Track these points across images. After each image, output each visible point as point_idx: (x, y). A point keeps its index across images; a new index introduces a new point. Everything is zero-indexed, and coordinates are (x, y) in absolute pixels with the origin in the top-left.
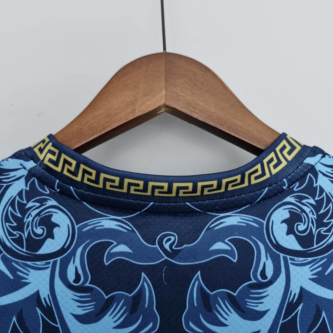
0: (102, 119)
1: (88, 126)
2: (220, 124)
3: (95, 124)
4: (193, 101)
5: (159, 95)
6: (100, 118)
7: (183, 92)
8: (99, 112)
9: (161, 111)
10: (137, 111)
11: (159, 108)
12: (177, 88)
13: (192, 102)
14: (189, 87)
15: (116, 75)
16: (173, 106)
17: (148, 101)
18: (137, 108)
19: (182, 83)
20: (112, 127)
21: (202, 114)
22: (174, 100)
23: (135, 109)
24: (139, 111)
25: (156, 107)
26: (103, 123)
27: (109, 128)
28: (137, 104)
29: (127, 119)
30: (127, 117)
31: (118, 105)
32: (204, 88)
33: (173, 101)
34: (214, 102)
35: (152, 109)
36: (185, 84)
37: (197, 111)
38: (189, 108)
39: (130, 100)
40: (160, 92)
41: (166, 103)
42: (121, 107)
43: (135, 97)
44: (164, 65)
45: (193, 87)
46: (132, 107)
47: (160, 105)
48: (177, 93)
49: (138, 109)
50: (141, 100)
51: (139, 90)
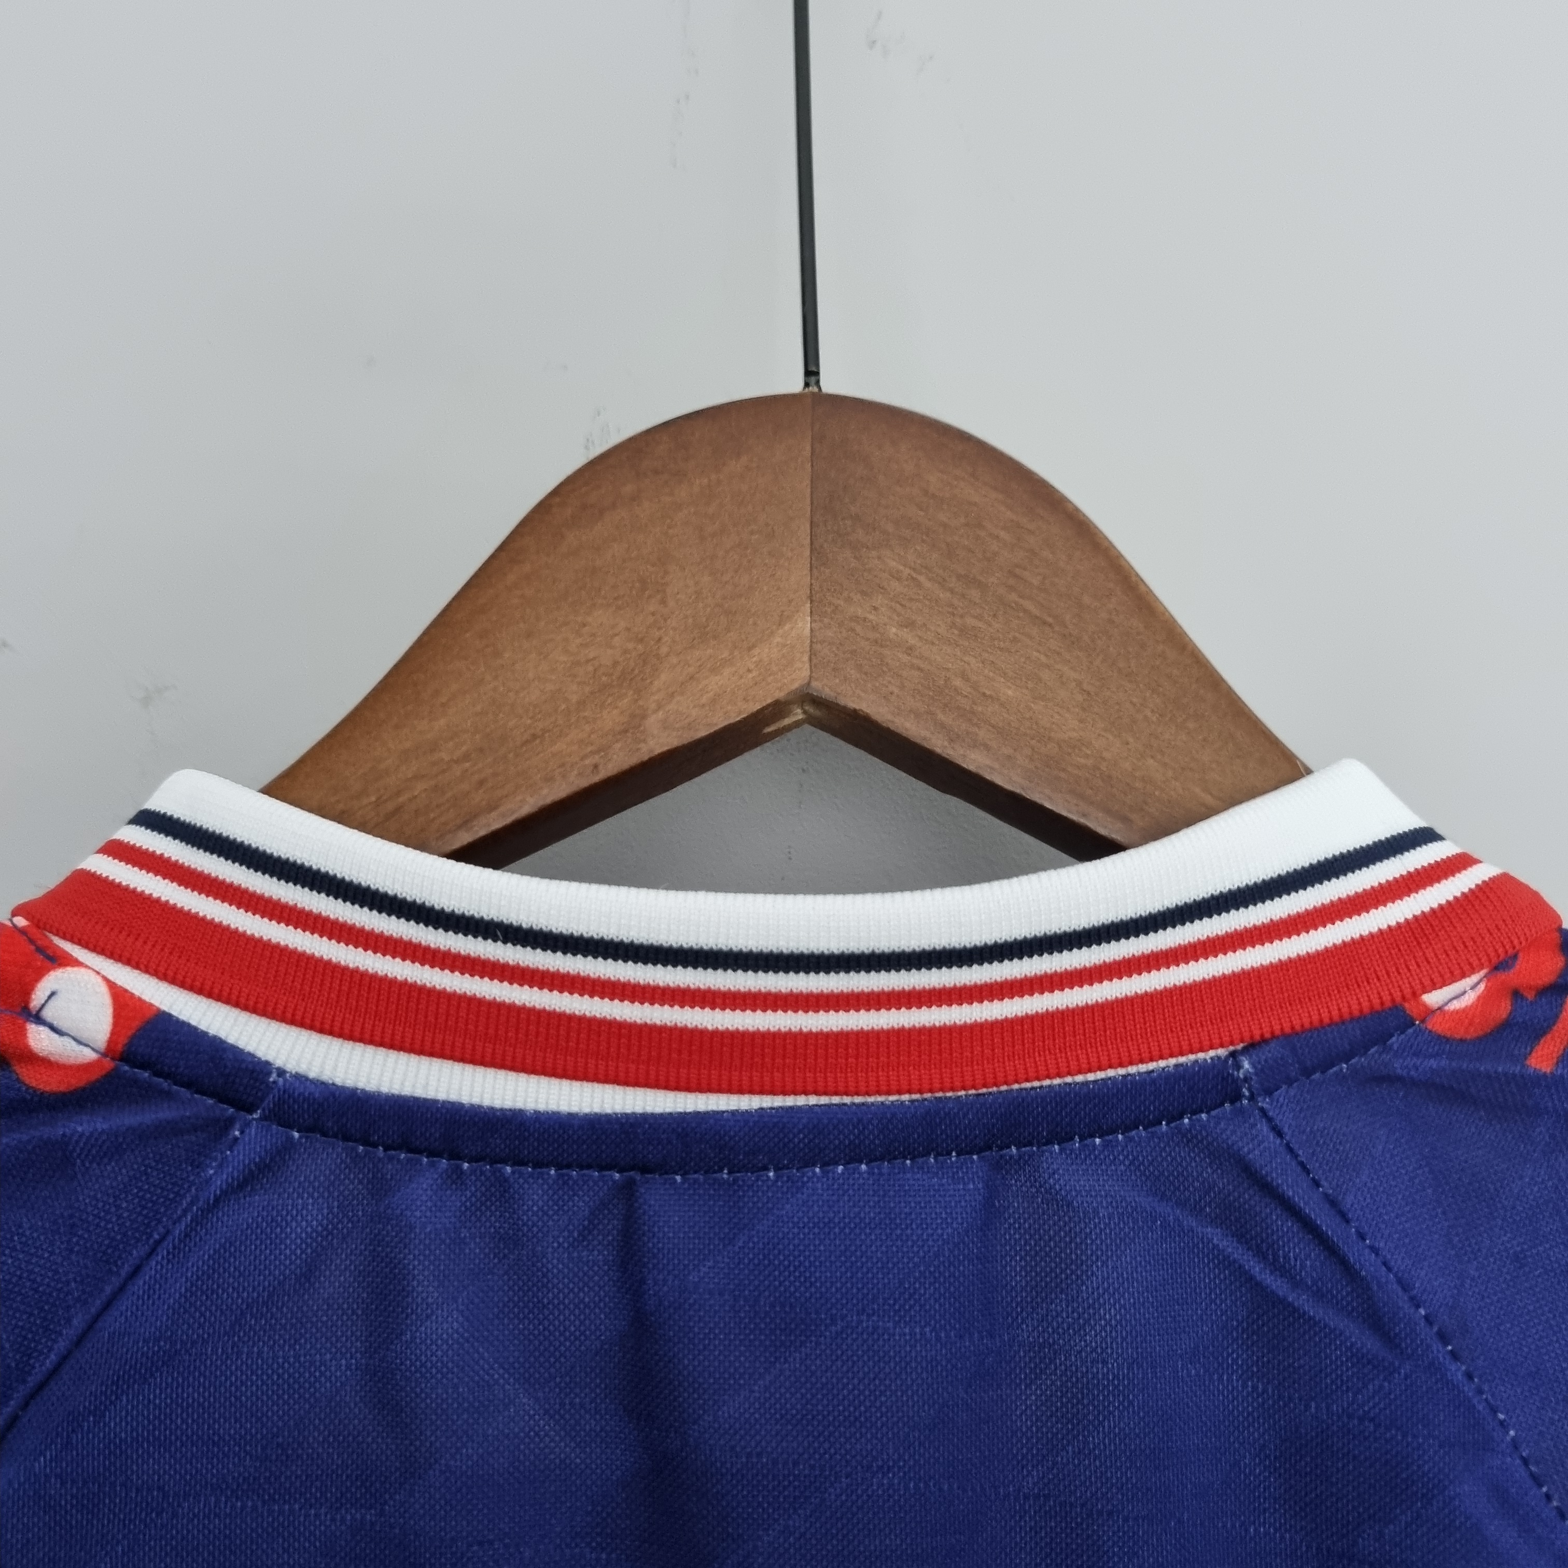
0: (457, 762)
1: (378, 803)
2: (1108, 811)
3: (420, 786)
4: (965, 677)
5: (778, 639)
6: (445, 756)
7: (910, 624)
8: (442, 722)
9: (787, 721)
10: (653, 722)
11: (777, 709)
12: (878, 600)
13: (958, 682)
14: (944, 595)
15: (542, 508)
16: (852, 704)
17: (714, 670)
18: (653, 706)
19: (908, 571)
20: (512, 812)
21: (1007, 751)
23: (644, 717)
25: (758, 706)
26: (465, 786)
27: (494, 814)
28: (657, 684)
29: (596, 766)
30: (596, 759)
31: (550, 687)
33: (854, 674)
35: (734, 718)
36: (922, 578)
37: (983, 734)
38: (941, 716)
39: (616, 663)
40: (783, 619)
41: (815, 684)
42: (566, 700)
43: (641, 640)
44: (808, 466)
45: (963, 596)
46: (624, 703)
47: (780, 695)
48: (874, 628)
49: (661, 715)
50: (674, 660)
51: (663, 602)
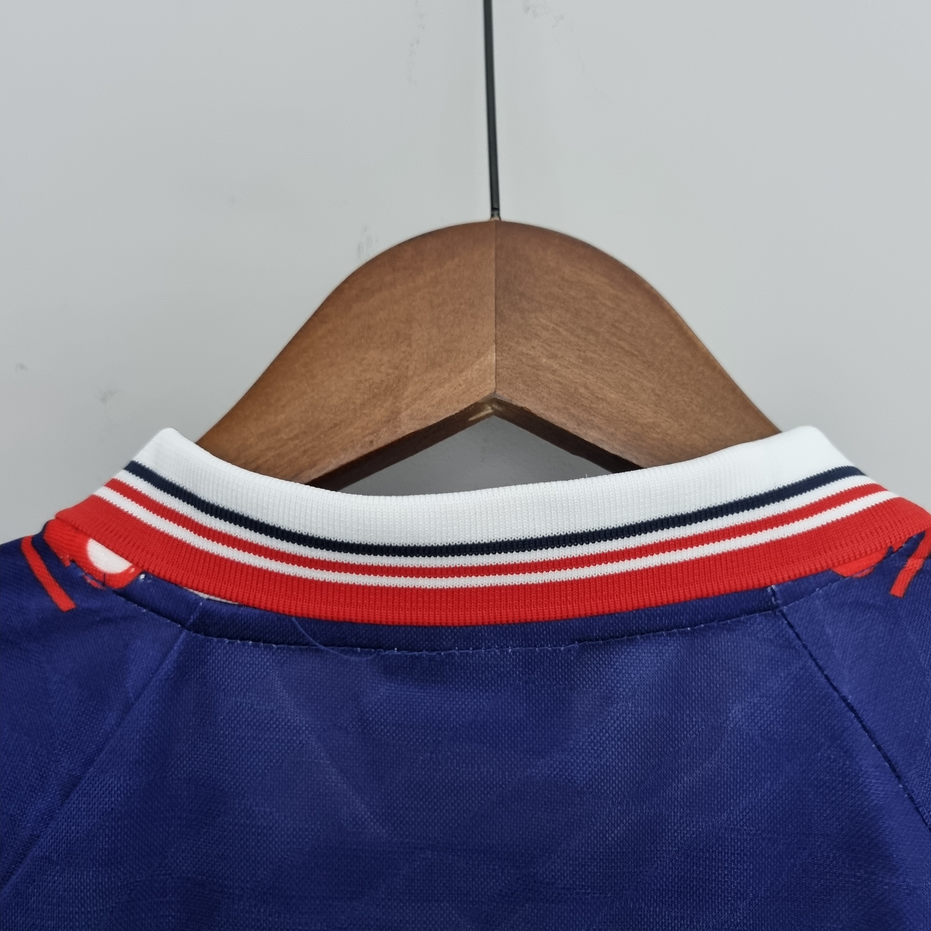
4: (586, 387)
5: (477, 367)
6: (284, 436)
7: (553, 356)
8: (282, 416)
9: (482, 414)
10: (404, 416)
11: (477, 407)
12: (535, 342)
14: (573, 339)
15: (339, 291)
16: (520, 404)
17: (440, 385)
18: (404, 406)
19: (552, 325)
20: (324, 469)
22: (524, 382)
24: (412, 417)
25: (465, 406)
26: (296, 454)
28: (406, 393)
30: (372, 437)
31: (344, 396)
32: (622, 343)
34: (653, 390)
35: (452, 413)
36: (561, 330)
37: (596, 420)
38: (572, 410)
40: (479, 355)
41: (499, 392)
42: (354, 403)
43: (396, 368)
45: (585, 339)
46: (388, 404)
47: (478, 399)
48: (533, 359)
49: (409, 411)
51: (410, 345)
